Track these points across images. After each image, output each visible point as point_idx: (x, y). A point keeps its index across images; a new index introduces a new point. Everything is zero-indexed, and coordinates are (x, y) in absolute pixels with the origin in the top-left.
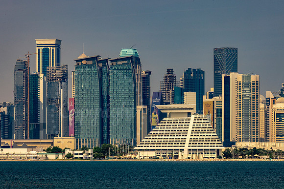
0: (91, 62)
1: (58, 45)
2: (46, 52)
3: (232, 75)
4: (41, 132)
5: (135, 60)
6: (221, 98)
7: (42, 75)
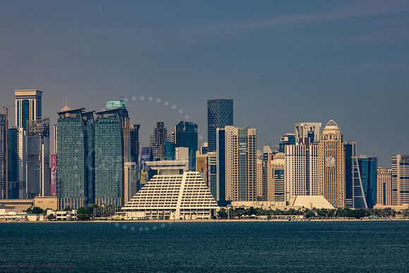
0: (74, 115)
1: (39, 97)
2: (26, 104)
3: (227, 129)
4: (21, 192)
5: (122, 113)
6: (215, 154)
7: (21, 129)
